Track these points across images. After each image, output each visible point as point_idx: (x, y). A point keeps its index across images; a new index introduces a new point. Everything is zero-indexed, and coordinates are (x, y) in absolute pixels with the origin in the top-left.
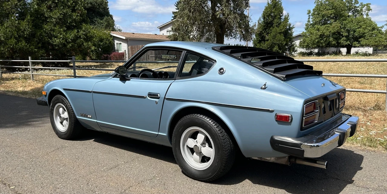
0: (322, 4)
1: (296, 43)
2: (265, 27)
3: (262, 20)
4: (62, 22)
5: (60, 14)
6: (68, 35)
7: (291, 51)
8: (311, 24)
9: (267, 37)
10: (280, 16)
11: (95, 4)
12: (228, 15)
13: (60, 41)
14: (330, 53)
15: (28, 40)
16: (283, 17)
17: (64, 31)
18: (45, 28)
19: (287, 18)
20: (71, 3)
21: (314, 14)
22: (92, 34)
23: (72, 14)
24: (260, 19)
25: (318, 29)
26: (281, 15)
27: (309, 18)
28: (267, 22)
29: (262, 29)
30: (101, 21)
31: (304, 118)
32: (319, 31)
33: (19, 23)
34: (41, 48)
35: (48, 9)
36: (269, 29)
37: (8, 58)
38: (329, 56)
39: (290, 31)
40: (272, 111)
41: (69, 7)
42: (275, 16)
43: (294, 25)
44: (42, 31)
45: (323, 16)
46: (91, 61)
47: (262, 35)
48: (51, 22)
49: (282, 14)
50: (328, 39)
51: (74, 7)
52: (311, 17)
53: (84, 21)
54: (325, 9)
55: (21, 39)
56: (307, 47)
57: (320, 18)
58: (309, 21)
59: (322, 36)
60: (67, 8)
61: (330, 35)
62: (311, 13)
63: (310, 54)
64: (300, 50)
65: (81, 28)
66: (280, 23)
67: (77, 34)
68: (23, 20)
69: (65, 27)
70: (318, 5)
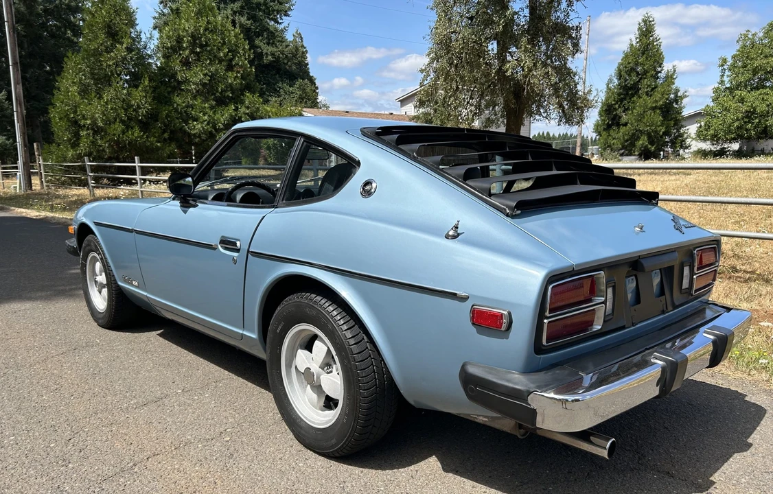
0: (753, 45)
1: (688, 129)
2: (622, 96)
3: (616, 81)
4: (208, 89)
5: (205, 75)
6: (218, 116)
7: (676, 147)
8: (726, 88)
9: (624, 118)
10: (655, 71)
11: (281, 56)
12: (530, 70)
13: (202, 127)
14: (767, 152)
15: (145, 126)
16: (662, 75)
17: (212, 108)
18: (176, 103)
19: (672, 77)
20: (224, 54)
21: (734, 66)
22: (262, 112)
23: (227, 74)
24: (610, 81)
25: (743, 99)
26: (659, 69)
27: (722, 76)
28: (626, 85)
29: (614, 101)
30: (291, 89)
31: (545, 321)
32: (743, 103)
33: (129, 94)
34: (168, 141)
35: (183, 65)
36: (629, 100)
37: (110, 159)
38: (762, 158)
39: (677, 104)
40: (464, 299)
41: (221, 61)
42: (645, 72)
43: (686, 92)
44: (171, 108)
45: (755, 71)
46: (267, 166)
47: (613, 112)
48: (188, 90)
49: (660, 67)
50: (762, 121)
51: (231, 60)
52: (727, 73)
53: (249, 88)
54: (761, 54)
55: (133, 124)
56: (715, 138)
57: (748, 75)
58: (722, 82)
59: (749, 115)
60: (217, 62)
61: (768, 112)
62: (728, 64)
63: (721, 154)
64: (696, 145)
65: (242, 102)
66: (656, 87)
67: (234, 114)
68: (136, 87)
69: (213, 100)
70: (744, 46)
